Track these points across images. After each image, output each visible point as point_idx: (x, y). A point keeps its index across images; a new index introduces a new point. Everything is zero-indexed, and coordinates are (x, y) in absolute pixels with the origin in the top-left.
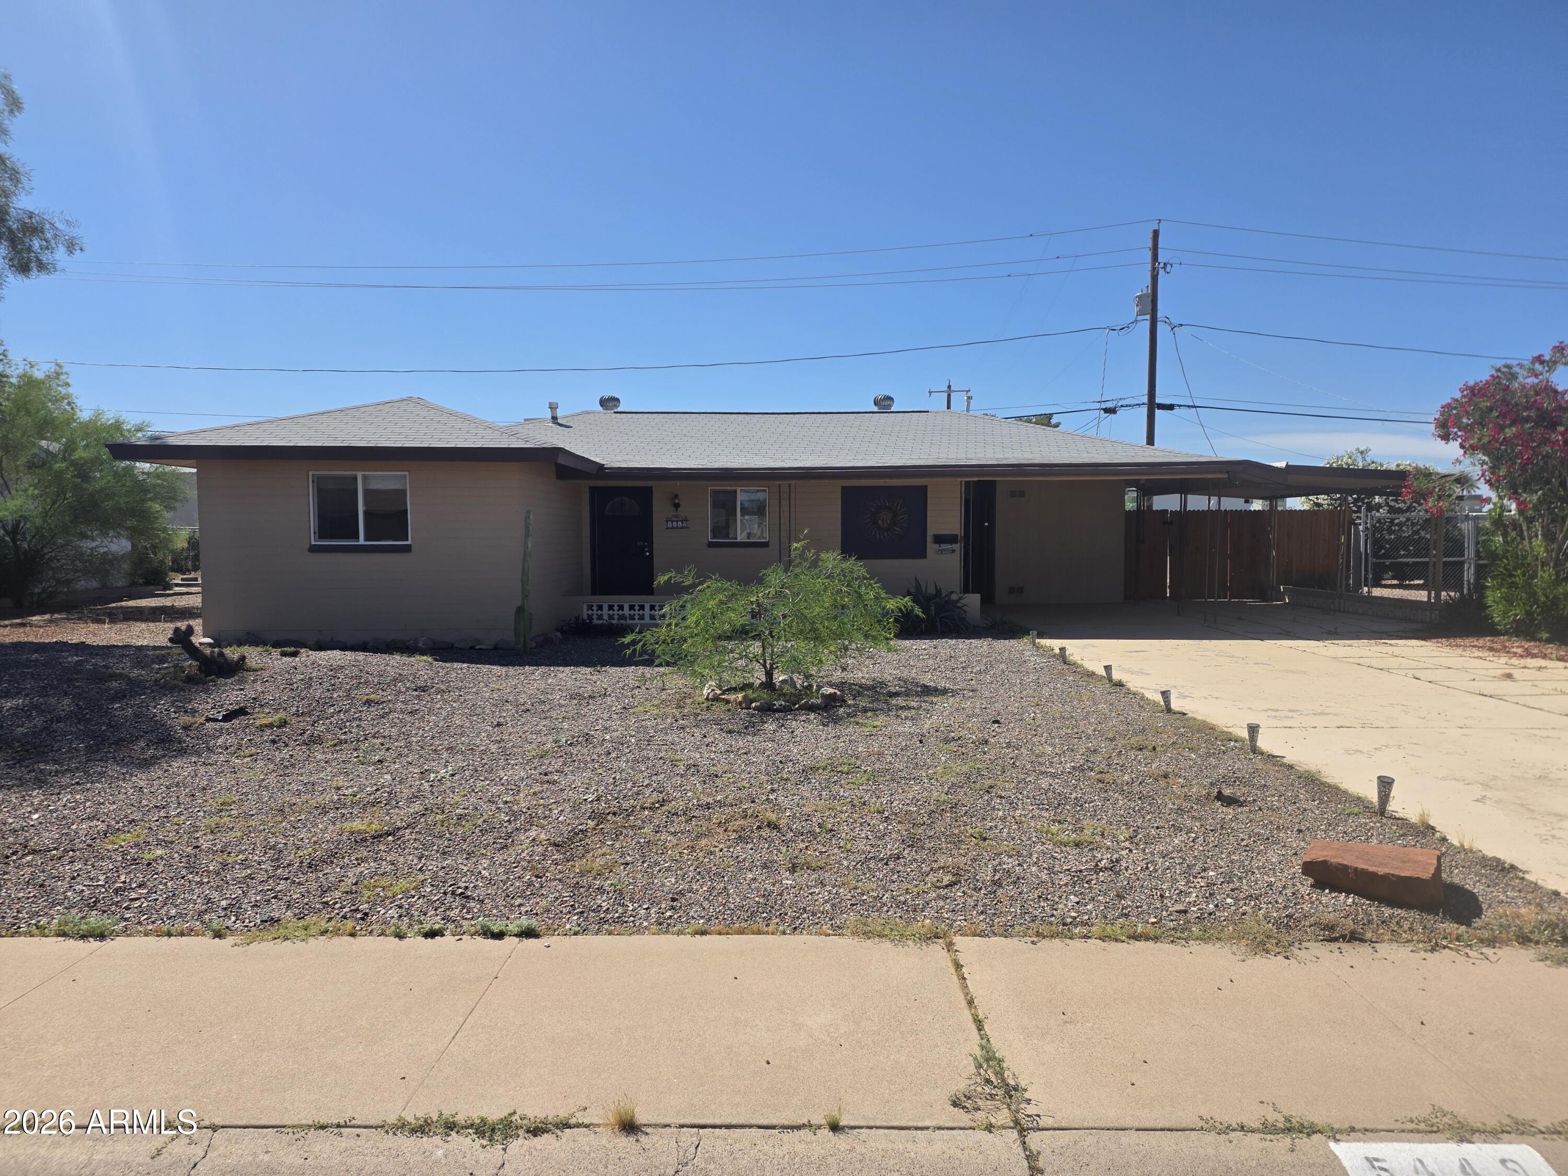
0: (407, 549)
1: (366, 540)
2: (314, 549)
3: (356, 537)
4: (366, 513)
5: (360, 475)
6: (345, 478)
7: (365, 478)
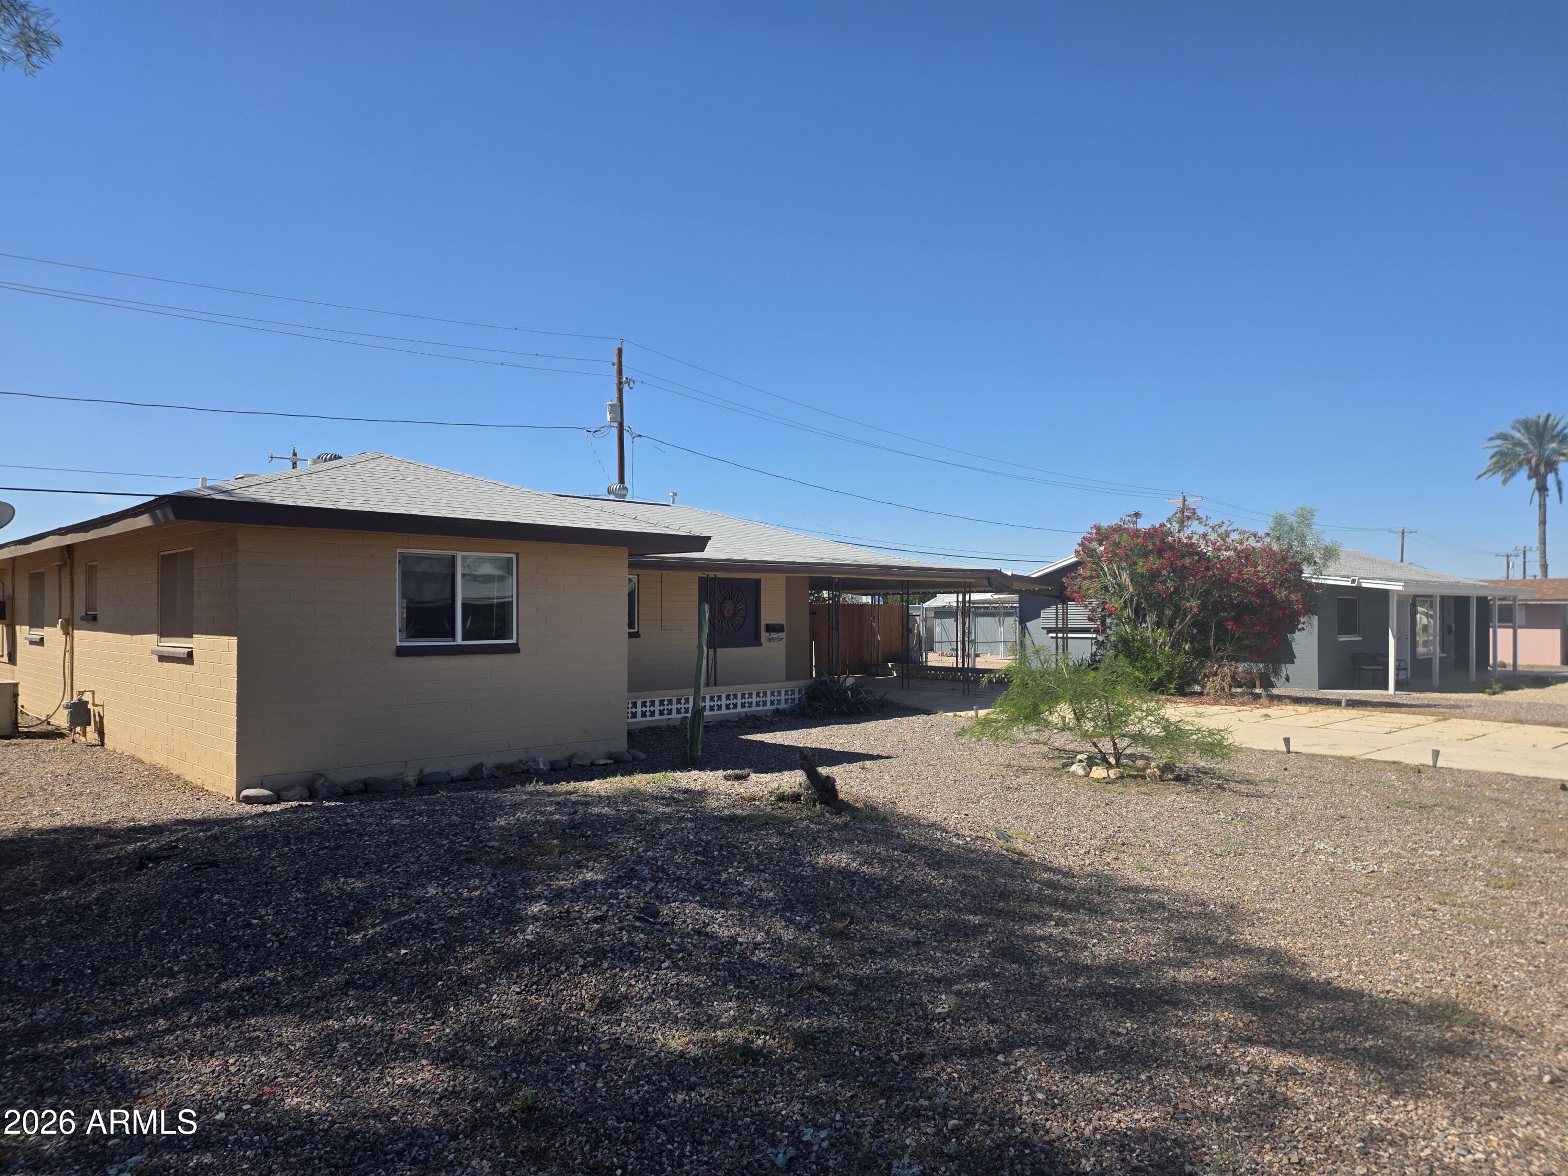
0: (514, 649)
1: (463, 639)
2: (401, 652)
3: (453, 636)
4: (464, 605)
5: (459, 555)
6: (439, 559)
7: (463, 558)
